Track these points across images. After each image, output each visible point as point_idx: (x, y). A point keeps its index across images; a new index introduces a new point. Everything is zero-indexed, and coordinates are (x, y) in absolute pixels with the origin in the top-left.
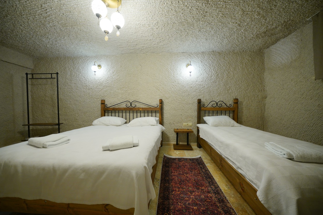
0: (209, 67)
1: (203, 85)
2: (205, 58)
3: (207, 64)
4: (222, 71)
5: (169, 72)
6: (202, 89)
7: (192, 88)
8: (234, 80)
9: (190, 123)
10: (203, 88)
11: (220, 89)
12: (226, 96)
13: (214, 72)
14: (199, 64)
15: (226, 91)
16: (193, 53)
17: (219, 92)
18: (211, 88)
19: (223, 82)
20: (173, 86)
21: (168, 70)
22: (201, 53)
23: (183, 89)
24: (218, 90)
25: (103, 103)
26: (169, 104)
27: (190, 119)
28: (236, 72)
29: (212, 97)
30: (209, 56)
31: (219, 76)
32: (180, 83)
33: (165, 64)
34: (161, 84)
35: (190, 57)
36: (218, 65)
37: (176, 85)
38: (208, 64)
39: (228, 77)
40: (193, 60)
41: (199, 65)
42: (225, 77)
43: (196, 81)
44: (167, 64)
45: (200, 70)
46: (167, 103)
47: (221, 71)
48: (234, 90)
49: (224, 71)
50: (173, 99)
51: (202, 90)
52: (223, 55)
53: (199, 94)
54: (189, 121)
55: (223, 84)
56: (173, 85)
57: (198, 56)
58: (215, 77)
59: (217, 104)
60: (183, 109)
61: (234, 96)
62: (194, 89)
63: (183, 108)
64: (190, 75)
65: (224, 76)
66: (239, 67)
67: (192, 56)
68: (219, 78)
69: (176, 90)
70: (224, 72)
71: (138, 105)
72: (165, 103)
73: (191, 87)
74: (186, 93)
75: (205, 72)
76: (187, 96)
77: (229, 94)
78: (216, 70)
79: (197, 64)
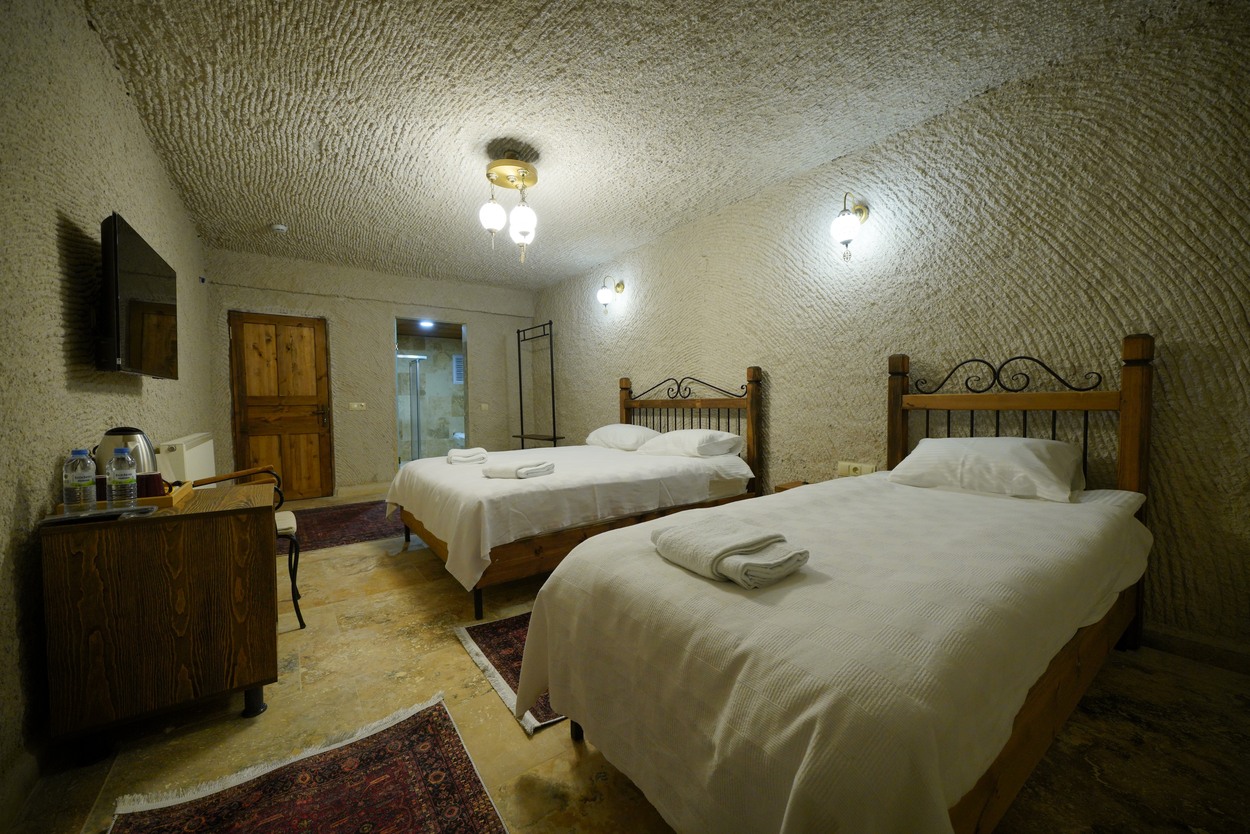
0: (963, 186)
1: (932, 283)
2: (943, 147)
3: (953, 170)
4: (1050, 180)
5: (785, 256)
6: (927, 303)
7: (875, 307)
8: (1148, 216)
9: (865, 462)
10: (929, 297)
11: (1036, 287)
12: (1082, 322)
13: (991, 203)
14: (911, 186)
15: (1081, 293)
16: (880, 145)
17: (1024, 309)
18: (977, 291)
19: (1055, 245)
20: (800, 312)
21: (781, 250)
22: (920, 127)
23: (839, 316)
24: (1017, 295)
25: (626, 388)
26: (788, 385)
27: (867, 446)
28: (1170, 159)
29: (983, 340)
30: (964, 124)
31: (1032, 215)
32: (825, 295)
33: (774, 231)
34: (762, 311)
35: (867, 167)
36: (1020, 157)
37: (812, 306)
38: (957, 173)
39: (1099, 202)
40: (882, 176)
41: (908, 193)
42: (1075, 213)
43: (898, 272)
44: (780, 228)
45: (916, 211)
46: (781, 380)
47: (1044, 186)
48: (1148, 278)
49: (1065, 181)
50: (800, 364)
51: (922, 308)
52: (1062, 83)
53: (907, 329)
54: (864, 454)
55: (1056, 258)
56: (802, 307)
57: (908, 147)
58: (1000, 228)
59: (996, 375)
60: (838, 404)
61: (1143, 315)
62: (885, 309)
63: (840, 400)
64: (847, 257)
65: (1069, 205)
66: (1204, 116)
67: (877, 158)
68: (1030, 229)
69: (810, 325)
70: (1063, 185)
71: (701, 392)
72: (773, 382)
73: (873, 304)
74: (850, 332)
75: (943, 218)
76: (853, 345)
77: (1104, 310)
78: (1011, 185)
79: (902, 188)
